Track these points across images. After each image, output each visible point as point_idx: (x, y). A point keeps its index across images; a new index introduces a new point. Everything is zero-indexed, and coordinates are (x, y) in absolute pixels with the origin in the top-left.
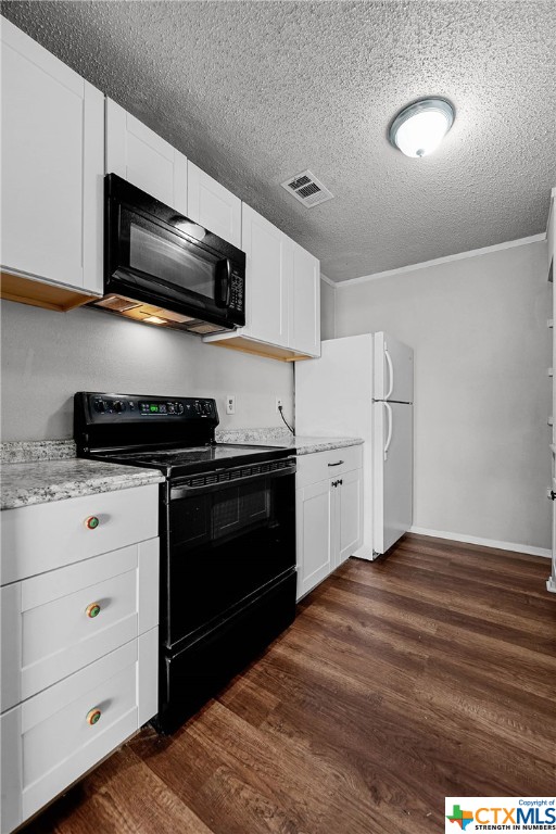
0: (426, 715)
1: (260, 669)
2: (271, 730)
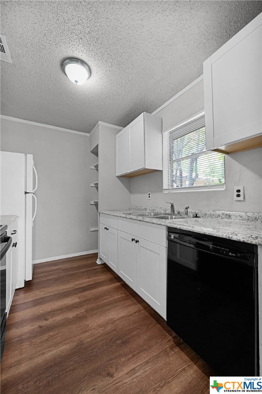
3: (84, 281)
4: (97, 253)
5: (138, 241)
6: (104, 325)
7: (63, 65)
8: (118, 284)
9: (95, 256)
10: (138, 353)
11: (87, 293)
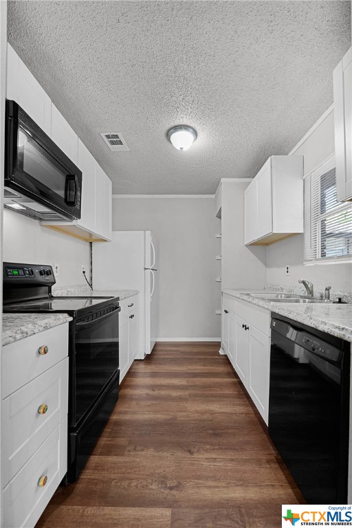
0: (196, 416)
1: (109, 430)
2: (131, 453)
3: (198, 368)
4: (220, 343)
5: (248, 328)
6: (203, 413)
7: (168, 135)
8: (235, 380)
9: (218, 345)
10: (225, 449)
11: (197, 379)
